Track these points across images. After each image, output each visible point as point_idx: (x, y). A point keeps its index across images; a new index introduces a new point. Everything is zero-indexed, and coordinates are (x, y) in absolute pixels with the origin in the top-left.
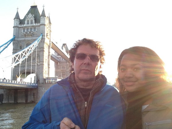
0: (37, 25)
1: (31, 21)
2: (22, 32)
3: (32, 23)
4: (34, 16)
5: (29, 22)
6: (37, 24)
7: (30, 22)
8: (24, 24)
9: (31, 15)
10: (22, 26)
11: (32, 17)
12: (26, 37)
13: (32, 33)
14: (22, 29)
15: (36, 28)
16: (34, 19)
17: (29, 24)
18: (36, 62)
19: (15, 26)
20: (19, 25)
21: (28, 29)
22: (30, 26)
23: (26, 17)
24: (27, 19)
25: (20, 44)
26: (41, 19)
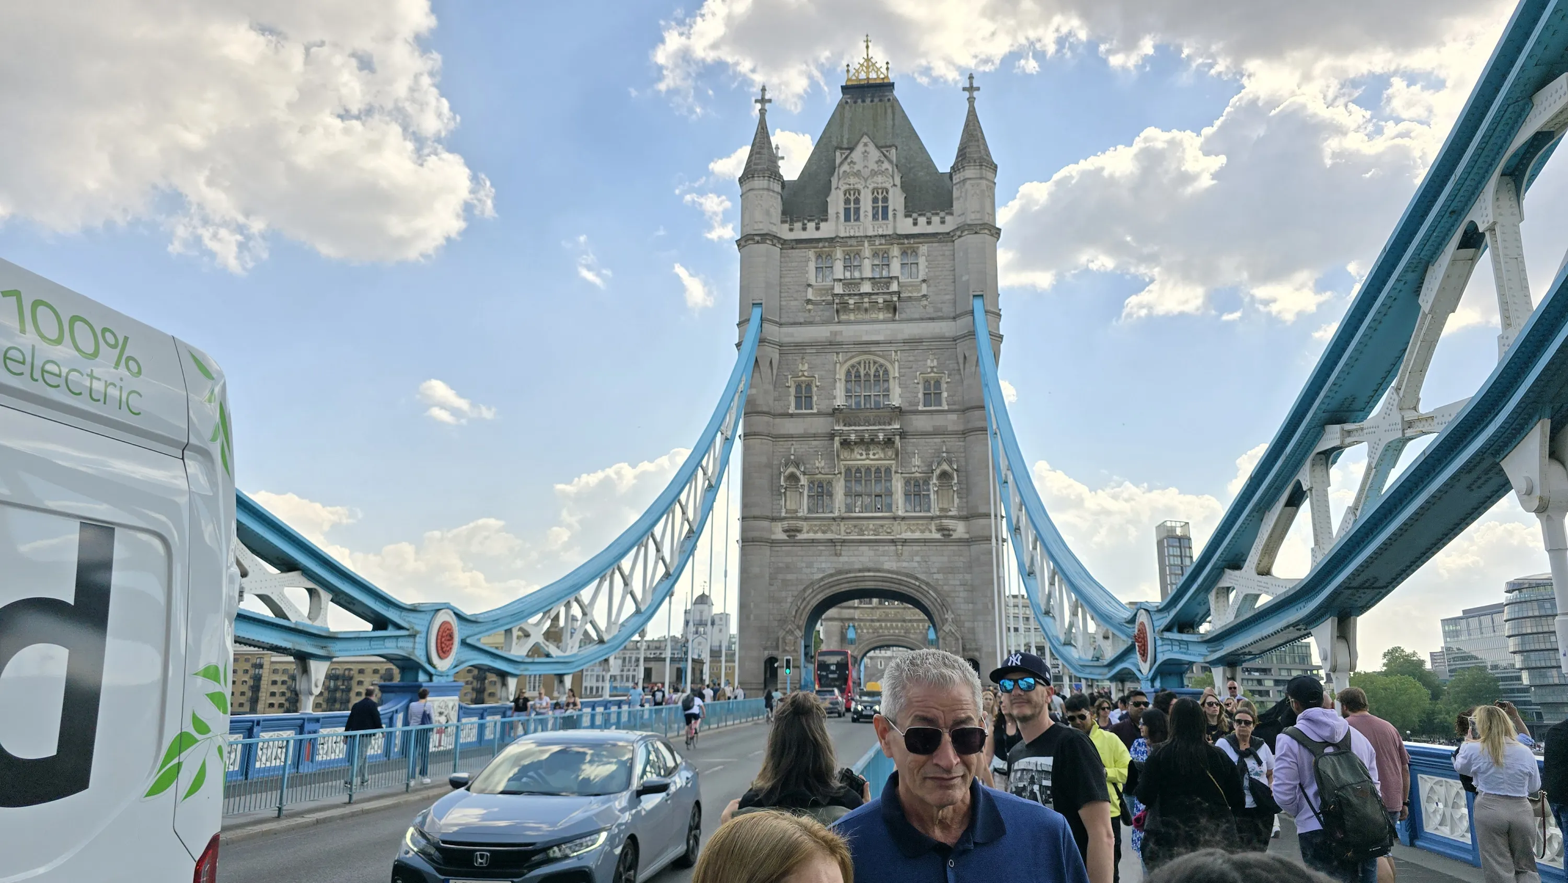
0: (930, 230)
1: (875, 200)
2: (812, 278)
3: (881, 212)
4: (894, 160)
5: (857, 201)
6: (922, 220)
7: (866, 205)
8: (822, 215)
9: (872, 148)
10: (804, 235)
11: (886, 165)
12: (849, 322)
13: (894, 287)
14: (811, 254)
15: (923, 249)
16: (902, 187)
17: (857, 219)
18: (932, 518)
19: (757, 235)
20: (783, 222)
21: (858, 254)
22: (870, 233)
23: (832, 170)
24: (841, 182)
25: (800, 374)
26: (958, 186)
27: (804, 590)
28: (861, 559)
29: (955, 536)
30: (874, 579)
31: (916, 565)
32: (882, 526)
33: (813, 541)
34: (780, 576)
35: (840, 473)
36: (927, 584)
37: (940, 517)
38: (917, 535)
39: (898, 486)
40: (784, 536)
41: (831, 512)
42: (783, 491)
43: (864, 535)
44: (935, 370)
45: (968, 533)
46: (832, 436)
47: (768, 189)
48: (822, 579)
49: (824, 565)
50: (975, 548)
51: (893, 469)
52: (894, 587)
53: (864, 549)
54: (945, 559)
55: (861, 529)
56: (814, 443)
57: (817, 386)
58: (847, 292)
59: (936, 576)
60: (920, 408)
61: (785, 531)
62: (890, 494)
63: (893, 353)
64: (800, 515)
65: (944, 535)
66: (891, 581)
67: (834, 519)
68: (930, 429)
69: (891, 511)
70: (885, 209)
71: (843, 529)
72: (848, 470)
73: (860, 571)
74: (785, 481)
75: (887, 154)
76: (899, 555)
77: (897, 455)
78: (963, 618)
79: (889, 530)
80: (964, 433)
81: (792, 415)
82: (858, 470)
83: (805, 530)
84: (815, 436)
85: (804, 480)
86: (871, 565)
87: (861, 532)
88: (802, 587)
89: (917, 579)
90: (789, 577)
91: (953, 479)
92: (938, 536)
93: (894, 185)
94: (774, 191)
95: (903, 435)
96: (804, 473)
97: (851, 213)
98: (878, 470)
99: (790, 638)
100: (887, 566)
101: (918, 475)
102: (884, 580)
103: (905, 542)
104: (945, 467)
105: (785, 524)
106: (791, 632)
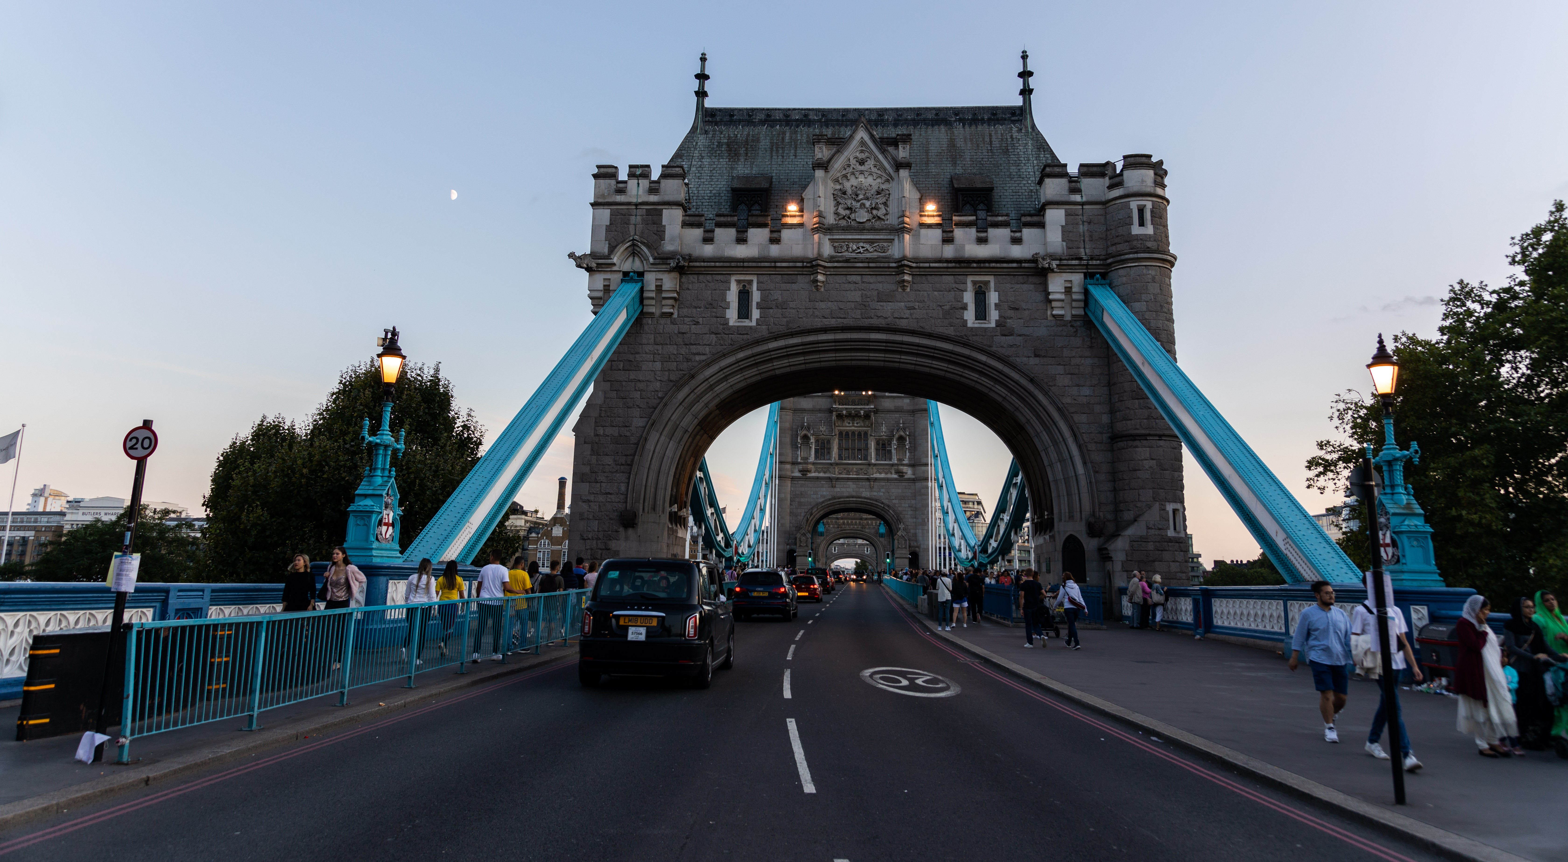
18: (893, 465)
27: (812, 508)
28: (848, 490)
29: (906, 477)
30: (856, 503)
31: (882, 494)
32: (861, 469)
33: (818, 478)
34: (797, 500)
35: (835, 435)
36: (888, 506)
37: (897, 465)
38: (883, 476)
39: (872, 445)
40: (799, 475)
41: (829, 459)
43: (850, 475)
45: (914, 474)
46: (830, 411)
48: (823, 502)
49: (824, 493)
50: (918, 485)
51: (869, 433)
52: (868, 508)
53: (850, 483)
54: (900, 491)
55: (848, 471)
56: (819, 415)
59: (894, 501)
61: (800, 471)
62: (867, 448)
65: (899, 476)
66: (866, 503)
67: (831, 464)
68: (893, 408)
69: (867, 460)
71: (837, 470)
72: (841, 433)
73: (847, 497)
74: (801, 439)
76: (871, 488)
77: (872, 425)
78: (909, 527)
80: (913, 412)
82: (847, 434)
83: (813, 471)
84: (820, 411)
85: (812, 440)
86: (854, 494)
87: (848, 473)
88: (809, 507)
89: (882, 503)
90: (802, 500)
91: (906, 441)
92: (896, 476)
95: (876, 411)
96: (813, 435)
98: (860, 434)
99: (803, 538)
100: (864, 495)
101: (884, 437)
102: (862, 503)
103: (876, 479)
104: (902, 433)
105: (801, 467)
106: (804, 535)
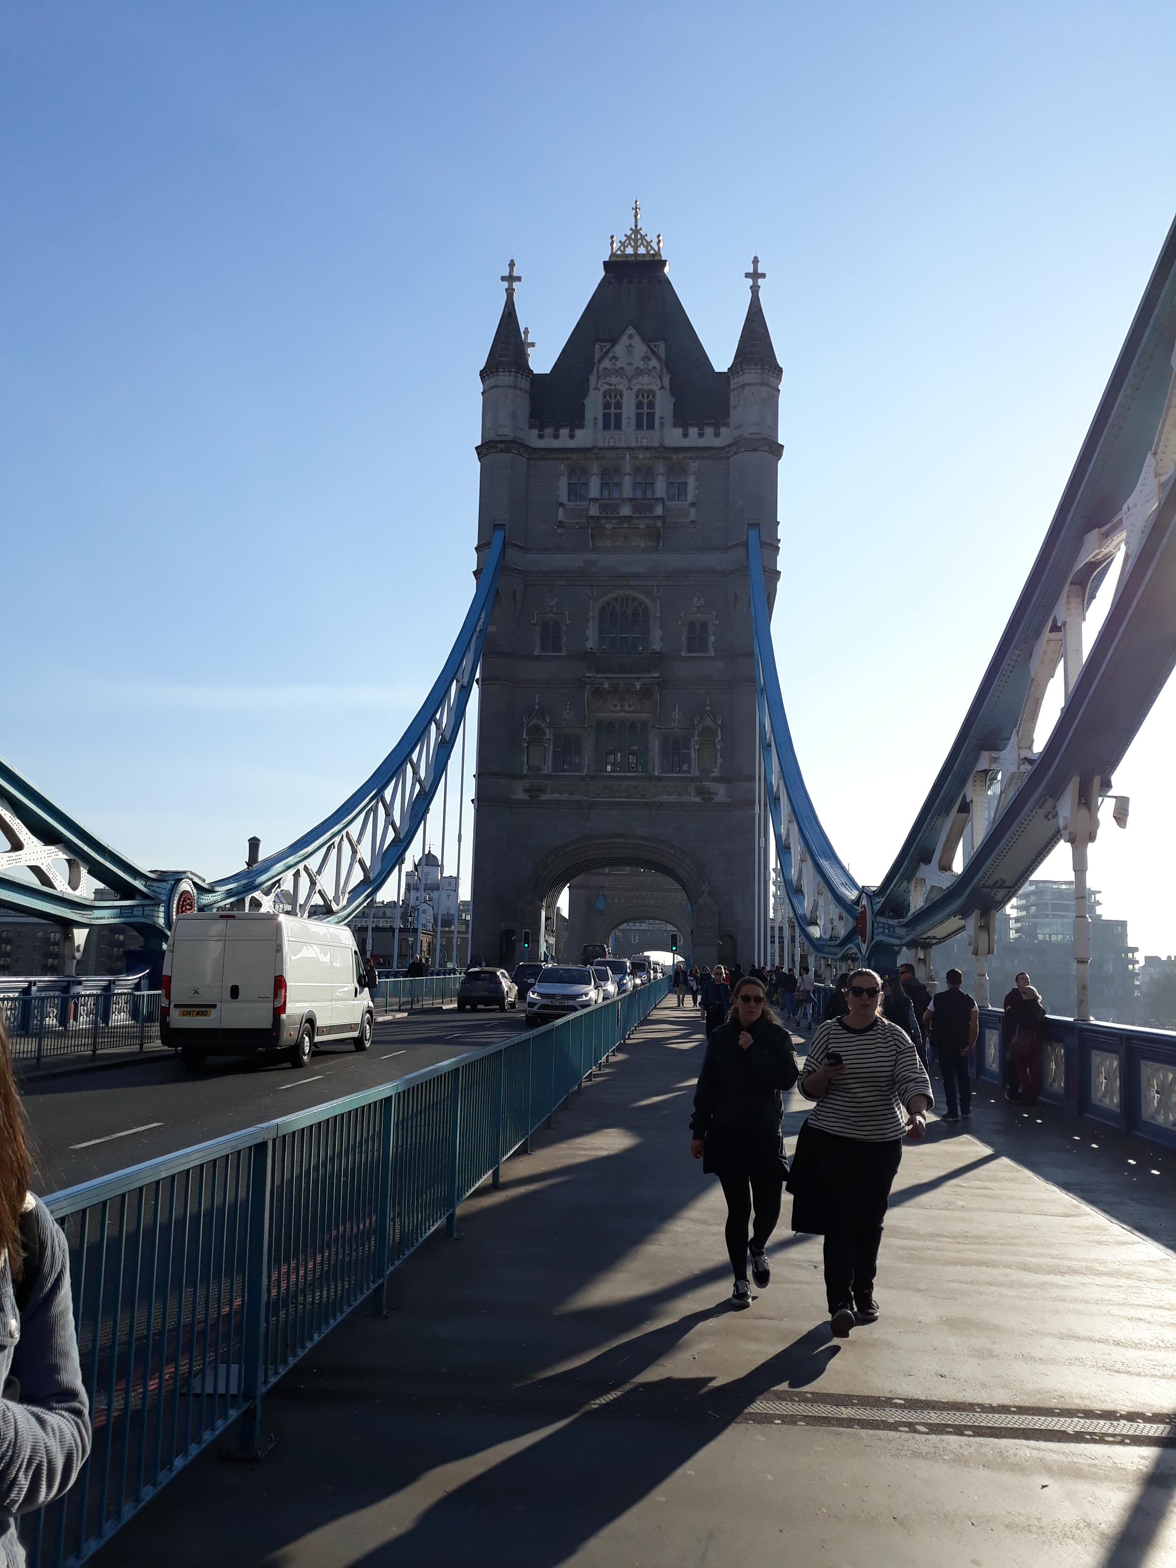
0: (701, 443)
1: (639, 405)
2: (563, 494)
3: (645, 421)
4: (663, 356)
5: (619, 405)
6: (693, 431)
7: (629, 410)
8: (576, 421)
9: (637, 341)
10: (555, 444)
11: (654, 363)
12: (605, 550)
13: (659, 511)
14: (562, 467)
15: (693, 466)
16: (671, 390)
17: (618, 426)
18: (692, 780)
19: (501, 442)
20: (532, 427)
21: (617, 471)
22: (633, 444)
23: (590, 365)
24: (601, 382)
25: (548, 609)
26: (736, 392)
27: (547, 856)
28: (611, 823)
29: (717, 799)
30: (624, 845)
31: (671, 830)
33: (558, 802)
34: (520, 841)
35: (590, 726)
36: (683, 852)
37: (700, 779)
38: (674, 798)
39: (655, 744)
40: (525, 797)
41: (580, 771)
42: (526, 745)
43: (615, 797)
44: (702, 609)
45: (730, 796)
46: (581, 684)
47: (515, 387)
48: (567, 844)
49: (569, 829)
50: (736, 814)
51: (650, 723)
52: (648, 855)
53: (615, 811)
54: (704, 825)
55: (612, 790)
56: (562, 690)
57: (567, 625)
58: (604, 515)
59: (692, 844)
60: (683, 654)
61: (527, 791)
62: (645, 750)
63: (655, 588)
64: (544, 772)
65: (703, 799)
66: (643, 847)
67: (582, 778)
68: (694, 678)
69: (646, 771)
70: (651, 416)
71: (592, 789)
72: (600, 723)
73: (611, 836)
74: (527, 734)
75: (656, 349)
76: (653, 820)
77: (655, 707)
78: (720, 890)
79: (644, 793)
80: (731, 684)
81: (537, 658)
82: (611, 724)
83: (549, 789)
84: (562, 683)
85: (549, 734)
86: (622, 830)
87: (612, 793)
88: (544, 854)
89: (672, 846)
90: (529, 841)
91: (717, 736)
92: (697, 799)
93: (663, 388)
94: (521, 389)
95: (663, 684)
96: (550, 725)
97: (611, 421)
98: (633, 724)
99: (529, 909)
100: (640, 831)
101: (677, 730)
102: (638, 847)
103: (660, 805)
104: (708, 722)
105: (527, 783)
106: (530, 903)
